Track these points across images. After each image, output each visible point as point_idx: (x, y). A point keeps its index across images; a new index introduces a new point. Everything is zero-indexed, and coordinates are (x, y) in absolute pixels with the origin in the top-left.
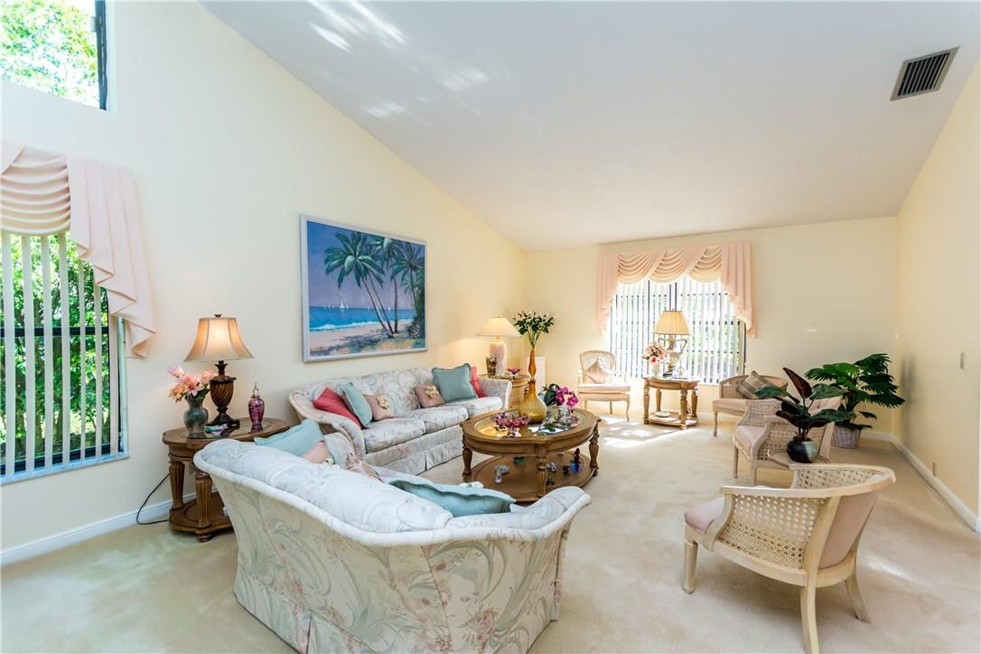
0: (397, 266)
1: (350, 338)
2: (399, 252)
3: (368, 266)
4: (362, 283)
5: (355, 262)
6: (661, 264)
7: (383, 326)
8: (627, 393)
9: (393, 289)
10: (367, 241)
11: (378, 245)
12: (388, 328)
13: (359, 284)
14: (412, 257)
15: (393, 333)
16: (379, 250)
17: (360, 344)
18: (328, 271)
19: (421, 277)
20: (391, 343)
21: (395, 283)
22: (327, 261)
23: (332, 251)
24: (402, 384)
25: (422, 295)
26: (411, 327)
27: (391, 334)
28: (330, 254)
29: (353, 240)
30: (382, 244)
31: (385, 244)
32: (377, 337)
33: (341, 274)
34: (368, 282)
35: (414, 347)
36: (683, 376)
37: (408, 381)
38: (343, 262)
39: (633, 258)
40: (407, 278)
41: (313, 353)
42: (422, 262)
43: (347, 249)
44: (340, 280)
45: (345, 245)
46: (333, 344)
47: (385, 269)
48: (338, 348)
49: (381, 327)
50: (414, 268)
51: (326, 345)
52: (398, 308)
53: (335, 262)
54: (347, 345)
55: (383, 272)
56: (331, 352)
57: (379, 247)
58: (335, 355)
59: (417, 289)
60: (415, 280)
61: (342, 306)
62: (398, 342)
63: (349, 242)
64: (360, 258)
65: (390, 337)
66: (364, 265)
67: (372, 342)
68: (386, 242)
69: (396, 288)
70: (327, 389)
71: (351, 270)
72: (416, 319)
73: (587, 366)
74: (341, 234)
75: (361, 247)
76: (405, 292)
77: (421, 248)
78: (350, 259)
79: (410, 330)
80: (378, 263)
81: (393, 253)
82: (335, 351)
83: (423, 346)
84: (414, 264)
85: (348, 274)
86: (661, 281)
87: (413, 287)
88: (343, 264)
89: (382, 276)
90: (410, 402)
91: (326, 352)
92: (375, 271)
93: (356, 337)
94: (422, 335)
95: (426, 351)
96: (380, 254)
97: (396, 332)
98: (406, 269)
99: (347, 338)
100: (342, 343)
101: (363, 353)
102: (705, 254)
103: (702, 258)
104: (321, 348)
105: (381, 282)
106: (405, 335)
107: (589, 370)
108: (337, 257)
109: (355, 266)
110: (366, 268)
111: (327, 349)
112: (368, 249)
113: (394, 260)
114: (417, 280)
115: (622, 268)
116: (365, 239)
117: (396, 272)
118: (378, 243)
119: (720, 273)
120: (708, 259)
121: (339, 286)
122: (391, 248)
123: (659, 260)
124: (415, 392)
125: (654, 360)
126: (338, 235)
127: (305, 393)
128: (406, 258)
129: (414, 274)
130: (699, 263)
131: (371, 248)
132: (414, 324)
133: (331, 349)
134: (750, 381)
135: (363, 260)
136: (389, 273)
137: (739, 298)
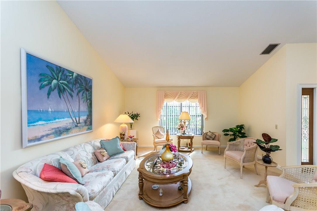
0: (80, 89)
1: (55, 128)
2: (81, 81)
3: (65, 87)
4: (61, 96)
5: (58, 84)
6: (179, 96)
7: (73, 120)
8: (172, 141)
9: (78, 100)
10: (65, 73)
11: (70, 76)
12: (75, 121)
13: (60, 97)
14: (86, 84)
15: (77, 124)
16: (71, 79)
17: (60, 132)
18: (41, 88)
19: (90, 95)
20: (77, 129)
21: (79, 97)
22: (40, 81)
23: (43, 76)
24: (88, 151)
25: (91, 104)
26: (86, 120)
27: (76, 125)
28: (42, 77)
29: (57, 70)
30: (72, 76)
31: (74, 76)
32: (69, 127)
33: (49, 90)
34: (65, 96)
35: (87, 130)
36: (190, 134)
37: (90, 149)
38: (50, 83)
39: (170, 93)
40: (84, 95)
41: (30, 141)
42: (91, 87)
43: (53, 76)
44: (49, 94)
45: (52, 73)
46: (44, 134)
47: (74, 90)
48: (47, 135)
49: (71, 121)
50: (87, 90)
51: (39, 135)
52: (80, 111)
53: (45, 83)
54: (53, 133)
55: (73, 91)
56: (42, 139)
57: (71, 77)
58: (45, 140)
59: (88, 101)
60: (88, 96)
61: (50, 110)
62: (80, 128)
63: (54, 71)
64: (61, 82)
65: (76, 126)
66: (63, 86)
67: (67, 130)
68: (75, 75)
69: (79, 100)
70: (45, 164)
71: (55, 88)
72: (88, 116)
73: (155, 132)
74: (49, 66)
75: (61, 75)
76: (84, 102)
77: (91, 81)
78: (55, 81)
79: (85, 122)
80: (71, 86)
81: (78, 82)
82: (45, 137)
83: (91, 129)
84: (87, 89)
85: (53, 90)
86: (179, 102)
87: (87, 100)
88: (51, 84)
89: (72, 93)
90: (93, 160)
91: (39, 139)
92: (69, 90)
93: (58, 128)
94: (91, 124)
95: (92, 131)
96: (72, 81)
97: (79, 123)
98: (84, 90)
99: (53, 129)
100: (49, 132)
101: (62, 137)
102: (193, 93)
103: (192, 95)
104: (36, 137)
105: (72, 96)
106: (83, 124)
107: (156, 134)
108: (46, 79)
109: (58, 86)
110: (64, 88)
111: (40, 137)
112: (66, 78)
113: (78, 85)
114: (89, 96)
115: (166, 96)
116: (64, 71)
117: (79, 92)
118: (71, 75)
119: (198, 100)
120: (194, 95)
121: (48, 97)
122: (77, 78)
123: (179, 95)
124: (94, 154)
125: (182, 129)
126: (47, 66)
127: (29, 170)
128: (84, 84)
129: (87, 93)
130: (191, 96)
131: (67, 77)
132: (87, 118)
133: (43, 136)
134: (209, 134)
135: (63, 83)
136: (76, 92)
137: (203, 108)
